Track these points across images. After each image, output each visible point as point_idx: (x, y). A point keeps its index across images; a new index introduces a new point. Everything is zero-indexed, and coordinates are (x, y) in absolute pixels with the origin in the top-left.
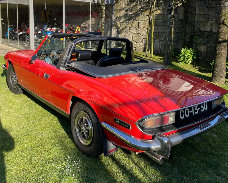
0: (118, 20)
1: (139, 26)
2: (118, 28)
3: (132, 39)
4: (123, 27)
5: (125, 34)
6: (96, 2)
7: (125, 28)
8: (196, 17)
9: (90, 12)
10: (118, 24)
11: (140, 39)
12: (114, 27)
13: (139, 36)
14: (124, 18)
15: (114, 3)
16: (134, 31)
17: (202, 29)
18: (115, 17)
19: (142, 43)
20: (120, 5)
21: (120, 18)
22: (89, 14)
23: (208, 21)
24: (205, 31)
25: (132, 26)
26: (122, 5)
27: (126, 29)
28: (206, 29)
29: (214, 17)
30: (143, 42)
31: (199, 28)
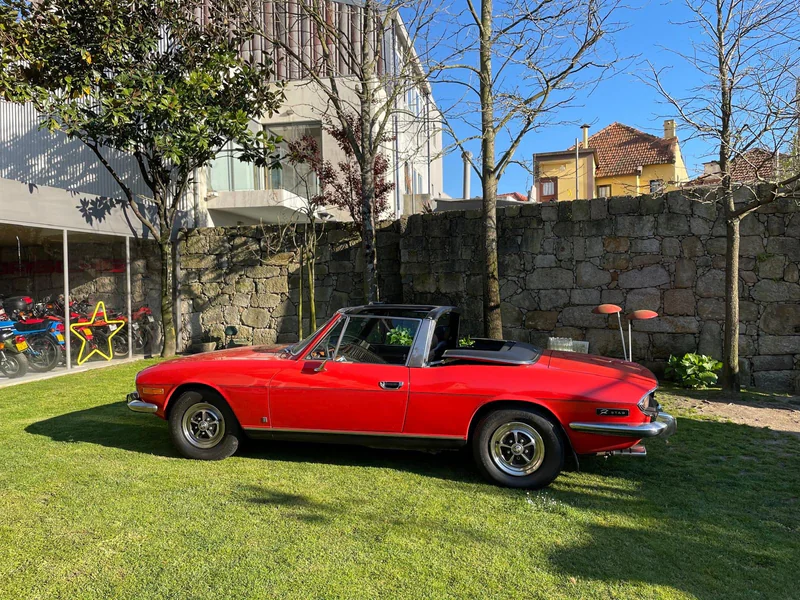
0: (194, 278)
1: (256, 291)
2: (193, 297)
3: (241, 320)
4: (212, 294)
5: (218, 310)
6: (140, 237)
7: (218, 295)
8: (403, 266)
9: (128, 261)
10: (194, 288)
11: (263, 321)
12: (183, 297)
13: (260, 312)
14: (212, 272)
15: (178, 237)
16: (245, 302)
17: (419, 288)
18: (184, 272)
19: (270, 328)
20: (198, 241)
21: (199, 273)
22: (126, 265)
23: (429, 273)
24: (426, 293)
25: (238, 291)
26: (203, 242)
27: (220, 298)
28: (427, 290)
29: (442, 266)
30: (273, 326)
31: (412, 288)
